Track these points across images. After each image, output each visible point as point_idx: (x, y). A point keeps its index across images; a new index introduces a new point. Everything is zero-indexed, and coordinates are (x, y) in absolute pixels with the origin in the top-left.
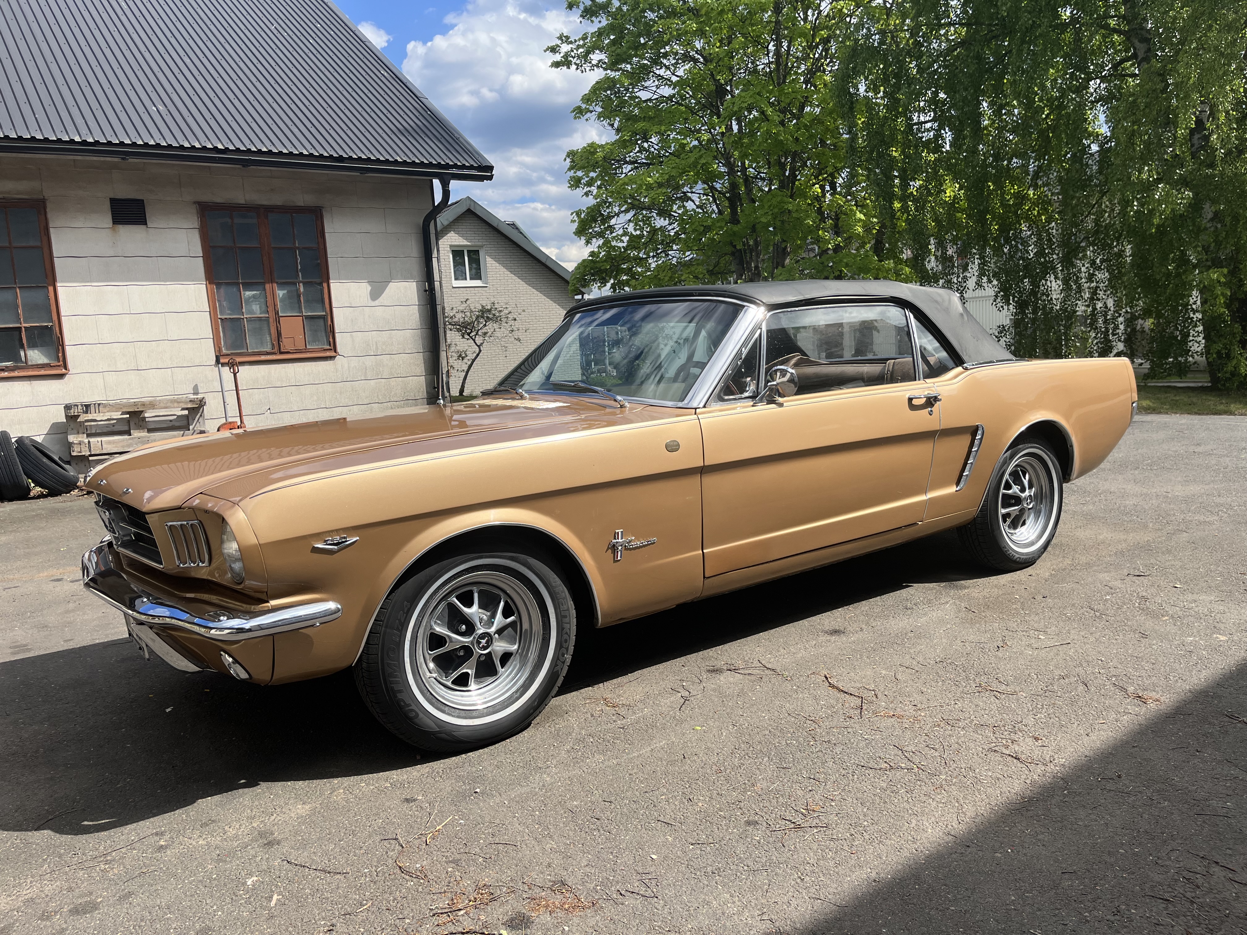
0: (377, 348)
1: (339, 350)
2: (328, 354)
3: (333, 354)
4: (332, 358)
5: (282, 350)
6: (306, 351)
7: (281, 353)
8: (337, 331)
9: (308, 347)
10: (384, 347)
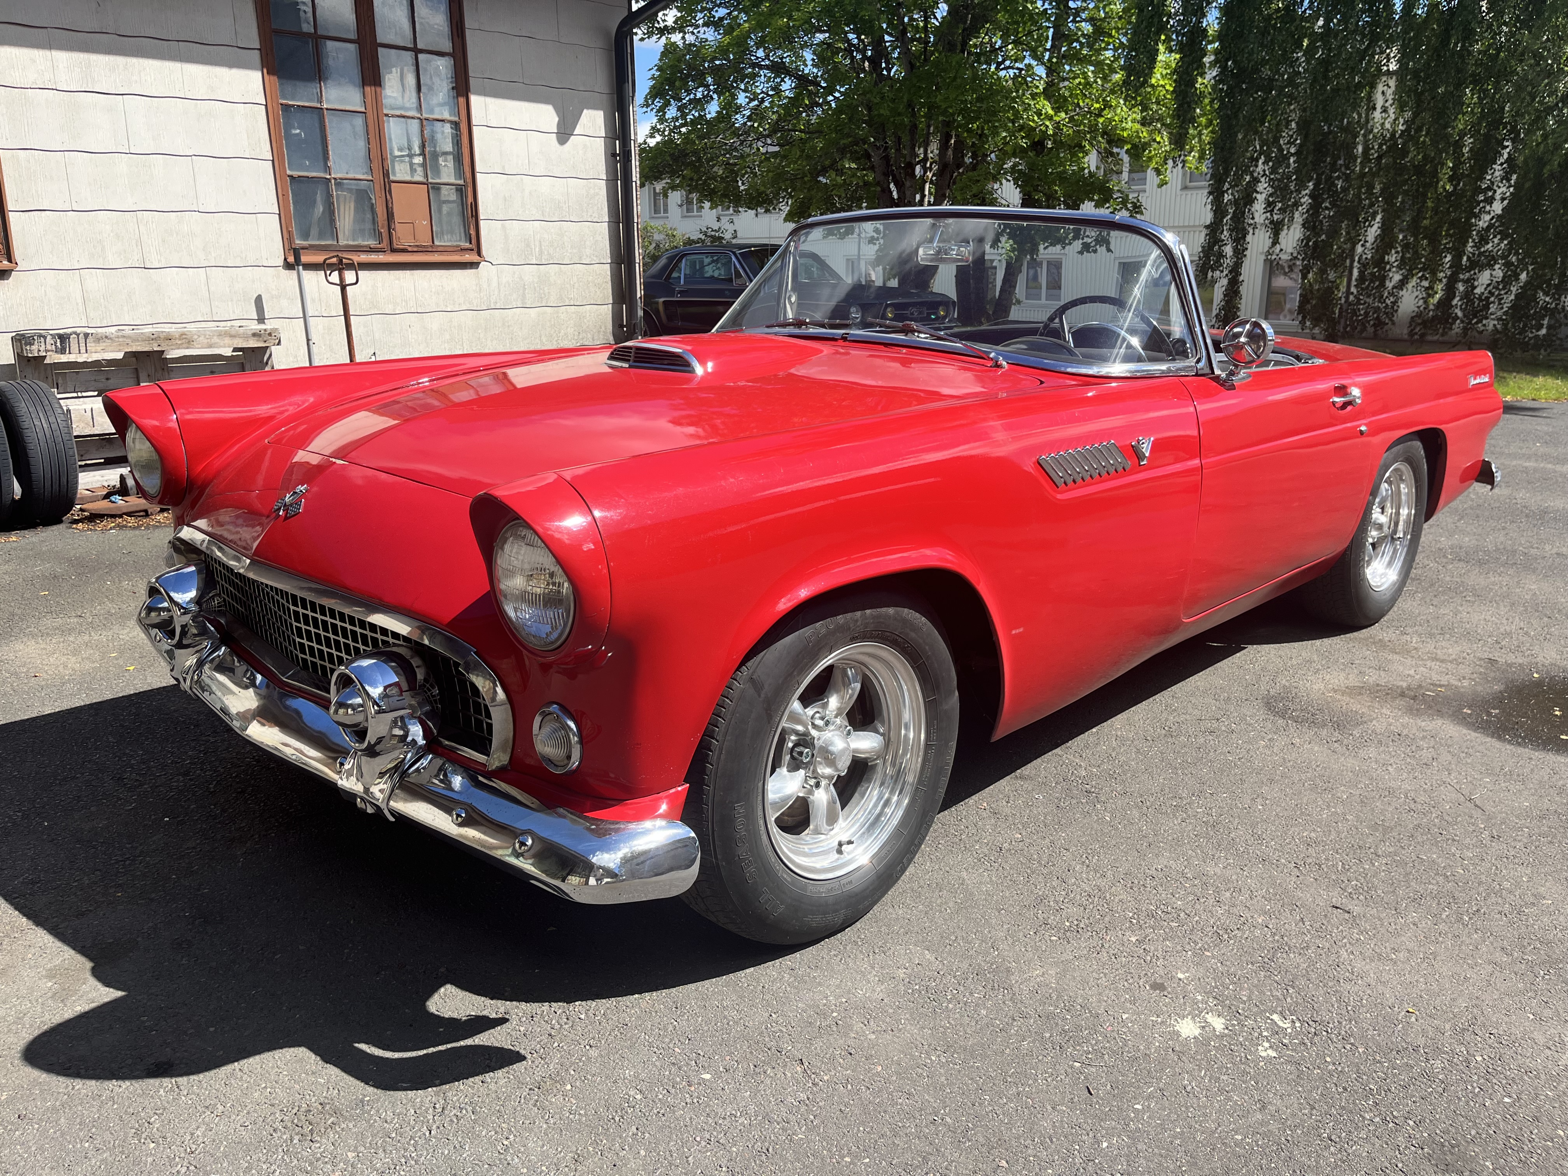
0: (541, 252)
1: (484, 252)
2: (468, 257)
3: (474, 258)
4: (474, 265)
5: (395, 246)
6: (431, 249)
7: (394, 251)
8: (482, 216)
9: (437, 243)
10: (551, 251)
